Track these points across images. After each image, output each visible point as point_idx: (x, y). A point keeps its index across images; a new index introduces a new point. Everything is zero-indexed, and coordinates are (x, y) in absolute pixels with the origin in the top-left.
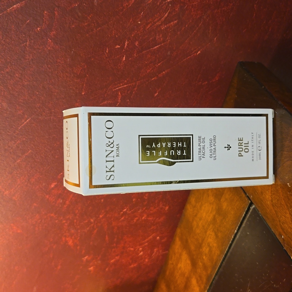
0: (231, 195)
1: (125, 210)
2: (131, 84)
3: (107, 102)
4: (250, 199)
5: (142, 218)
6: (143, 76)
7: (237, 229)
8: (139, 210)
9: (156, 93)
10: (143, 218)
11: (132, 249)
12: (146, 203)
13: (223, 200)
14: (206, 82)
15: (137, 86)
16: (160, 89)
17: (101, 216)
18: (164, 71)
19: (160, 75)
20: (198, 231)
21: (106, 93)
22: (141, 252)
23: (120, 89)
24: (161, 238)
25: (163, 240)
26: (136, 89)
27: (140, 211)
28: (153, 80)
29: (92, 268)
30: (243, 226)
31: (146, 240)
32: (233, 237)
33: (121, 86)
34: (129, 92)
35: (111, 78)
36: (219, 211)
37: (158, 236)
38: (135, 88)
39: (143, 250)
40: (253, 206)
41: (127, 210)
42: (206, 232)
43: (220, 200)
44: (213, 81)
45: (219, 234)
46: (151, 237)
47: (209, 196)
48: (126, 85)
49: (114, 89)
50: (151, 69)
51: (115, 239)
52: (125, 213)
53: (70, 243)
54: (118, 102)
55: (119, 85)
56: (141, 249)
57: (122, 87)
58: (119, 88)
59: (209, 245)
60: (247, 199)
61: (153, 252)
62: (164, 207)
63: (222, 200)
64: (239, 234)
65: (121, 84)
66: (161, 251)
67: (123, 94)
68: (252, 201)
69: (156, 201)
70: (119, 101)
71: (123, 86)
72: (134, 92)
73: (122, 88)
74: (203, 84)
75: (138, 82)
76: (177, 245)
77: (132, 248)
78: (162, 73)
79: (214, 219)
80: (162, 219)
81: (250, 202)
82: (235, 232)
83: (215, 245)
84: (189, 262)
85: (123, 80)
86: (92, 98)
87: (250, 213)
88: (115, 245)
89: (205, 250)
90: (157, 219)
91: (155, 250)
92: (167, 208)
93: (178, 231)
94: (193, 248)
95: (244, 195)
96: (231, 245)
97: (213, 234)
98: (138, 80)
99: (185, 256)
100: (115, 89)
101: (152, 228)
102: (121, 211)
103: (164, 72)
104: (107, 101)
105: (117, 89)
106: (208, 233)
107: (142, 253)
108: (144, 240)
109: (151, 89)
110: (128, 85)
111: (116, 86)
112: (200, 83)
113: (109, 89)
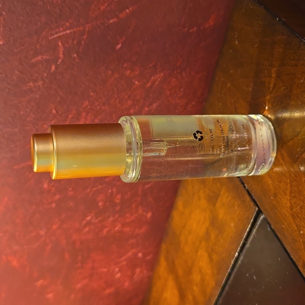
0: (229, 199)
1: (89, 218)
2: (77, 29)
3: (42, 58)
4: (257, 206)
5: (115, 228)
6: (94, 16)
7: (238, 251)
8: (109, 217)
9: (118, 44)
10: (117, 228)
11: (105, 270)
12: (118, 208)
13: (218, 204)
14: (195, 29)
15: (86, 32)
16: (124, 38)
17: (55, 227)
18: (128, 8)
19: (121, 16)
20: (187, 249)
21: (38, 42)
22: (117, 273)
23: (60, 37)
24: (144, 255)
25: (148, 258)
26: (85, 37)
27: (111, 219)
28: (111, 23)
29: (50, 296)
30: (247, 246)
31: (123, 258)
32: (232, 263)
33: (60, 32)
34: (75, 42)
35: (43, 18)
36: (214, 222)
37: (139, 253)
39: (120, 271)
40: (262, 217)
41: (91, 218)
42: (197, 252)
43: (214, 205)
44: (206, 27)
45: (215, 257)
46: (130, 254)
47: (200, 199)
48: (69, 30)
49: (51, 37)
50: (106, 5)
51: (80, 258)
52: (89, 223)
53: (15, 263)
54: (59, 58)
55: (57, 30)
56: (117, 269)
57: (62, 33)
58: (59, 35)
59: (200, 272)
60: (252, 204)
61: (135, 274)
62: (145, 213)
63: (217, 206)
64: (242, 258)
65: (61, 29)
66: (145, 272)
67: (66, 45)
68: (261, 208)
69: (134, 205)
70: (61, 56)
71: (64, 33)
72: (83, 43)
73: (63, 35)
74: (191, 31)
75: (87, 26)
76: (162, 267)
77: (105, 268)
78: (124, 12)
79: (208, 233)
80: (143, 230)
81: (257, 209)
82: (236, 255)
83: (209, 272)
85: (64, 23)
86: (18, 50)
87: (257, 227)
88: (79, 265)
89: (196, 277)
90: (137, 229)
91: (138, 270)
92: (149, 215)
93: (164, 247)
95: (248, 198)
96: (230, 274)
97: (206, 255)
98: (87, 23)
99: (171, 283)
100: (53, 37)
101: (131, 241)
102: (83, 220)
103: (127, 11)
104: (41, 56)
105: (55, 36)
106: (199, 253)
107: (118, 275)
108: (121, 257)
109: (109, 37)
110: (72, 30)
111: (54, 32)
112: (186, 29)
113: (42, 36)
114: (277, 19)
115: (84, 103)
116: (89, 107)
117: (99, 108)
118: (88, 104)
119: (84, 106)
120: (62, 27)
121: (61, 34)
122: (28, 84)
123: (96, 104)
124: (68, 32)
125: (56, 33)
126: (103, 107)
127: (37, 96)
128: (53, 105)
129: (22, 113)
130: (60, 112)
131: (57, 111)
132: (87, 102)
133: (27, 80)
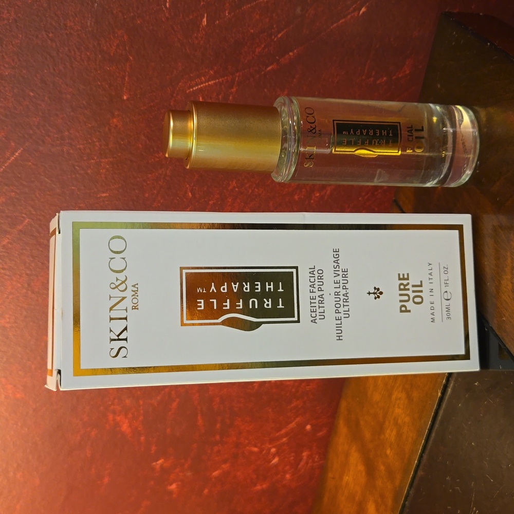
2: (223, 79)
6: (246, 61)
11: (256, 449)
14: (385, 79)
15: (236, 82)
18: (292, 51)
19: (282, 60)
20: (377, 397)
21: (173, 97)
22: (274, 458)
23: (200, 90)
24: (315, 428)
26: (234, 90)
28: (269, 71)
29: (173, 487)
31: (283, 431)
32: (439, 394)
33: (202, 83)
34: (220, 97)
35: (180, 64)
37: (307, 424)
38: (233, 88)
39: (278, 454)
44: (400, 76)
48: (213, 80)
49: (189, 89)
50: (263, 46)
51: (218, 425)
53: (125, 427)
55: (198, 80)
56: (273, 450)
57: (204, 85)
58: (199, 87)
59: (396, 423)
61: (301, 460)
65: (203, 78)
66: (316, 458)
71: (207, 84)
72: (231, 98)
73: (205, 87)
74: (378, 82)
75: (238, 74)
76: (342, 435)
77: (256, 446)
78: (287, 56)
80: (313, 385)
83: (407, 419)
84: (361, 468)
85: (207, 71)
86: (145, 107)
88: (218, 437)
89: (390, 434)
90: (304, 384)
91: (305, 454)
93: (343, 404)
94: (367, 435)
97: (403, 395)
98: (237, 71)
99: (355, 457)
100: (191, 90)
101: (294, 404)
103: (291, 54)
105: (194, 89)
106: (394, 396)
107: (276, 460)
108: (279, 430)
109: (266, 90)
110: (217, 81)
111: (193, 83)
112: (372, 79)
113: (178, 89)
114: (489, 44)
115: (230, 183)
116: (237, 189)
117: (250, 191)
118: (235, 185)
119: (231, 187)
120: (204, 76)
121: (202, 86)
122: (156, 155)
123: (247, 185)
124: (211, 83)
125: (197, 85)
126: (256, 190)
127: (168, 173)
128: (188, 186)
129: (147, 195)
130: (197, 196)
131: (193, 195)
132: (234, 182)
133: (155, 149)
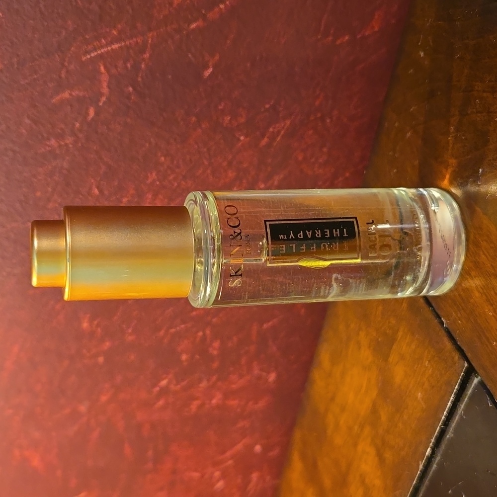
0: (413, 347)
1: (164, 383)
2: (131, 41)
3: (70, 94)
4: (466, 359)
5: (211, 400)
6: (162, 16)
7: (431, 444)
8: (200, 381)
9: (206, 67)
10: (214, 401)
11: (196, 475)
12: (216, 365)
13: (393, 358)
14: (347, 38)
15: (149, 45)
16: (217, 57)
17: (104, 398)
18: (222, 2)
19: (210, 15)
20: (338, 440)
21: (63, 65)
22: (218, 481)
23: (101, 56)
24: (266, 449)
25: (272, 454)
26: (146, 56)
27: (204, 384)
28: (193, 30)
30: (448, 436)
31: (228, 454)
32: (421, 467)
33: (102, 47)
34: (129, 65)
35: (69, 22)
36: (385, 388)
37: (256, 444)
38: (145, 53)
39: (224, 476)
40: (476, 381)
41: (169, 383)
42: (355, 445)
43: (386, 358)
44: (367, 34)
45: (388, 455)
46: (239, 447)
47: (360, 348)
48: (117, 42)
49: (85, 56)
51: (150, 453)
52: (164, 391)
53: (36, 462)
54: (102, 94)
55: (96, 43)
56: (217, 474)
57: (106, 49)
58: (99, 52)
59: (363, 482)
60: (456, 356)
61: (249, 482)
62: (264, 374)
63: (391, 359)
64: (438, 458)
65: (103, 41)
66: (268, 478)
67: (113, 71)
68: (473, 364)
69: (243, 360)
70: (105, 90)
71: (109, 48)
72: (143, 66)
73: (107, 52)
74: (338, 42)
75: (150, 35)
76: (296, 470)
77: (196, 470)
78: (216, 10)
79: (374, 411)
80: (261, 404)
81: (466, 365)
82: (427, 453)
83: (378, 482)
85: (108, 30)
86: (27, 81)
87: (466, 399)
88: (150, 465)
89: (355, 493)
90: (251, 403)
91: (255, 476)
92: (272, 377)
93: (297, 435)
94: (327, 482)
95: (448, 345)
97: (372, 451)
98: (150, 30)
100: (88, 56)
101: (240, 424)
102: (155, 385)
103: (222, 6)
104: (69, 91)
105: (92, 55)
106: (360, 448)
107: (220, 485)
108: (224, 452)
109: (190, 56)
110: (123, 44)
111: (90, 47)
112: (330, 38)
113: (69, 55)
115: (149, 175)
116: (158, 183)
117: (176, 184)
118: (156, 177)
119: (149, 181)
120: (105, 38)
121: (103, 51)
122: (48, 143)
123: (171, 177)
124: (115, 46)
125: (95, 49)
126: (183, 183)
127: (65, 165)
128: (93, 181)
129: (39, 194)
130: (106, 192)
131: (101, 191)
132: (154, 174)
133: (45, 135)
